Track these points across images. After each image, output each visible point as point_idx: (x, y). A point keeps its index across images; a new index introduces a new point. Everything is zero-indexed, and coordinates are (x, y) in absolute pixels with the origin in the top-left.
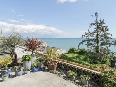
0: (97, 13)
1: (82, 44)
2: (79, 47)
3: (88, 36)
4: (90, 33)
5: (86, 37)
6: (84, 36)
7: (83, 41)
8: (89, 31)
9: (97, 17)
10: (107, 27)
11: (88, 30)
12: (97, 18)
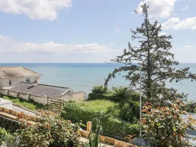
0: (147, 5)
1: (114, 76)
2: (106, 84)
3: (129, 59)
4: (133, 50)
5: (126, 60)
6: (120, 59)
7: (116, 71)
8: (132, 46)
9: (147, 14)
10: (170, 37)
11: (129, 44)
12: (146, 16)
